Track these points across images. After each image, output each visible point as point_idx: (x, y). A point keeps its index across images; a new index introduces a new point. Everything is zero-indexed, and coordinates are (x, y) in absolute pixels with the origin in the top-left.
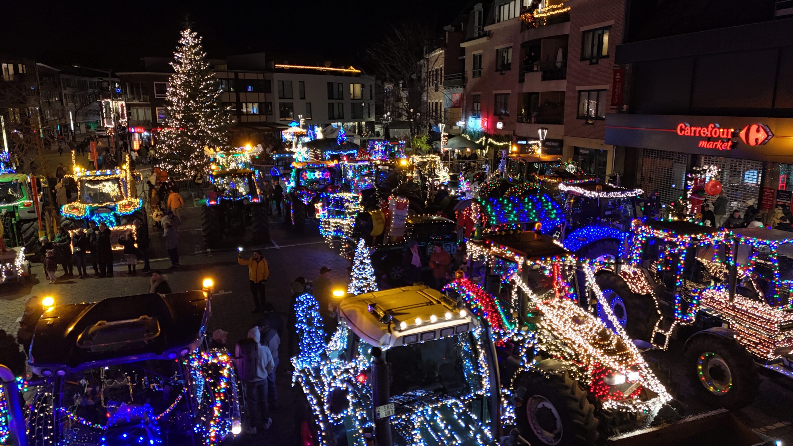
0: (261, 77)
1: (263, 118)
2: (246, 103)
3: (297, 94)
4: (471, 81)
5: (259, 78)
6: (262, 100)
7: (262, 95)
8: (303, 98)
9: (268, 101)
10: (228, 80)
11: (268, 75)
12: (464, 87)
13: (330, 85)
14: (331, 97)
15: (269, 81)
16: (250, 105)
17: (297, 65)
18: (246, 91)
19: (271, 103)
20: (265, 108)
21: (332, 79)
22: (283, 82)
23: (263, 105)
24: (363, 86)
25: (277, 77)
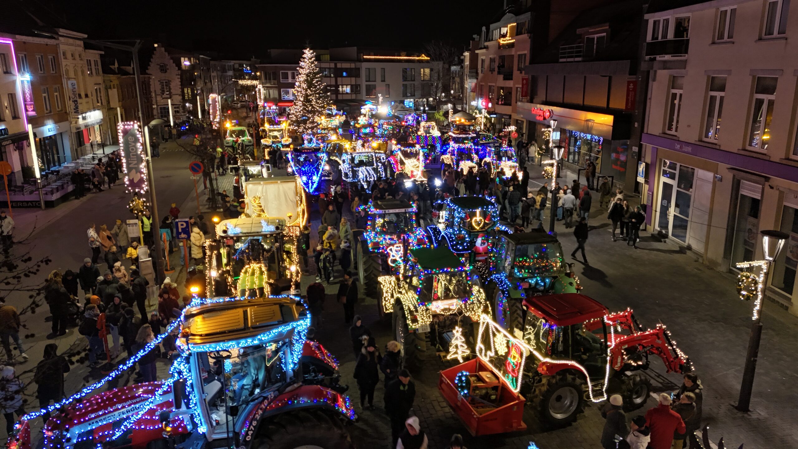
0: (353, 66)
1: (354, 97)
2: (342, 85)
3: (379, 78)
4: (480, 75)
5: (352, 67)
6: (353, 83)
7: (353, 79)
8: (383, 81)
9: (357, 83)
10: (330, 68)
11: (358, 64)
12: (477, 79)
13: (405, 71)
14: (405, 79)
15: (359, 69)
16: (345, 86)
17: (380, 56)
18: (342, 76)
19: (359, 85)
20: (355, 89)
21: (406, 65)
22: (369, 69)
23: (354, 87)
24: (431, 70)
25: (365, 65)
